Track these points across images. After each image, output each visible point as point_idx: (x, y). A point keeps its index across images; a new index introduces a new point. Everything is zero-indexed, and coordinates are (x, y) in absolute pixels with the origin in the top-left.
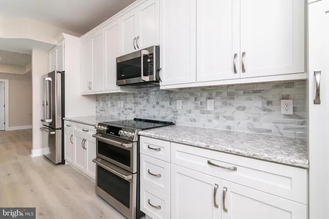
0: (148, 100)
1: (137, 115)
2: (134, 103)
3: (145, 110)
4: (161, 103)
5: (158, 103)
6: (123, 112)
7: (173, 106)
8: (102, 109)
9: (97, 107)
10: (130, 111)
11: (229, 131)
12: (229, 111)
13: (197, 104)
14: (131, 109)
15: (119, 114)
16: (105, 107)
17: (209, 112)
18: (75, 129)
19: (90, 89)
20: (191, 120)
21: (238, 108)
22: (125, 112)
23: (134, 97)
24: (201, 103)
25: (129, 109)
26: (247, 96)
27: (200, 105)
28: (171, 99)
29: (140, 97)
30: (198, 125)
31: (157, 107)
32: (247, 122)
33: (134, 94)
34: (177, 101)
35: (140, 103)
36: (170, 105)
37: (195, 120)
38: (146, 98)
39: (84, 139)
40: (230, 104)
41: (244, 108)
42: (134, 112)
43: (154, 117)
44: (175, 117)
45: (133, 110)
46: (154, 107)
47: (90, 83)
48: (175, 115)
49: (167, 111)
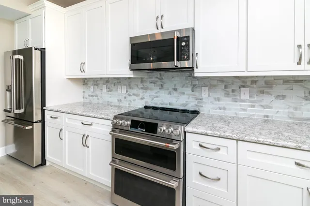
0: (162, 86)
1: (146, 102)
2: (142, 88)
3: (157, 97)
4: (180, 90)
5: (175, 90)
6: (125, 98)
7: (197, 94)
8: (94, 94)
9: (84, 92)
10: (136, 97)
11: (267, 120)
12: (267, 99)
13: (228, 92)
14: (137, 95)
15: (120, 101)
16: (98, 92)
17: (243, 101)
18: (67, 121)
19: (82, 71)
20: (220, 109)
21: (278, 97)
22: (129, 98)
23: (142, 82)
24: (233, 91)
25: (134, 95)
26: (288, 86)
27: (231, 93)
28: (194, 86)
29: (151, 82)
30: (229, 113)
31: (175, 94)
32: (287, 111)
33: (142, 78)
34: (202, 87)
35: (151, 89)
36: (193, 91)
37: (225, 109)
38: (159, 83)
39: (84, 135)
40: (268, 93)
41: (284, 97)
42: (142, 99)
43: (170, 104)
44: (200, 105)
45: (141, 97)
46: (170, 93)
47: (83, 64)
48: (198, 102)
49: (189, 98)
